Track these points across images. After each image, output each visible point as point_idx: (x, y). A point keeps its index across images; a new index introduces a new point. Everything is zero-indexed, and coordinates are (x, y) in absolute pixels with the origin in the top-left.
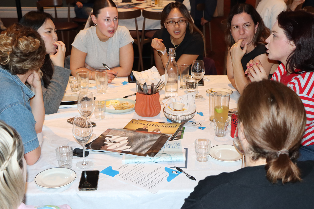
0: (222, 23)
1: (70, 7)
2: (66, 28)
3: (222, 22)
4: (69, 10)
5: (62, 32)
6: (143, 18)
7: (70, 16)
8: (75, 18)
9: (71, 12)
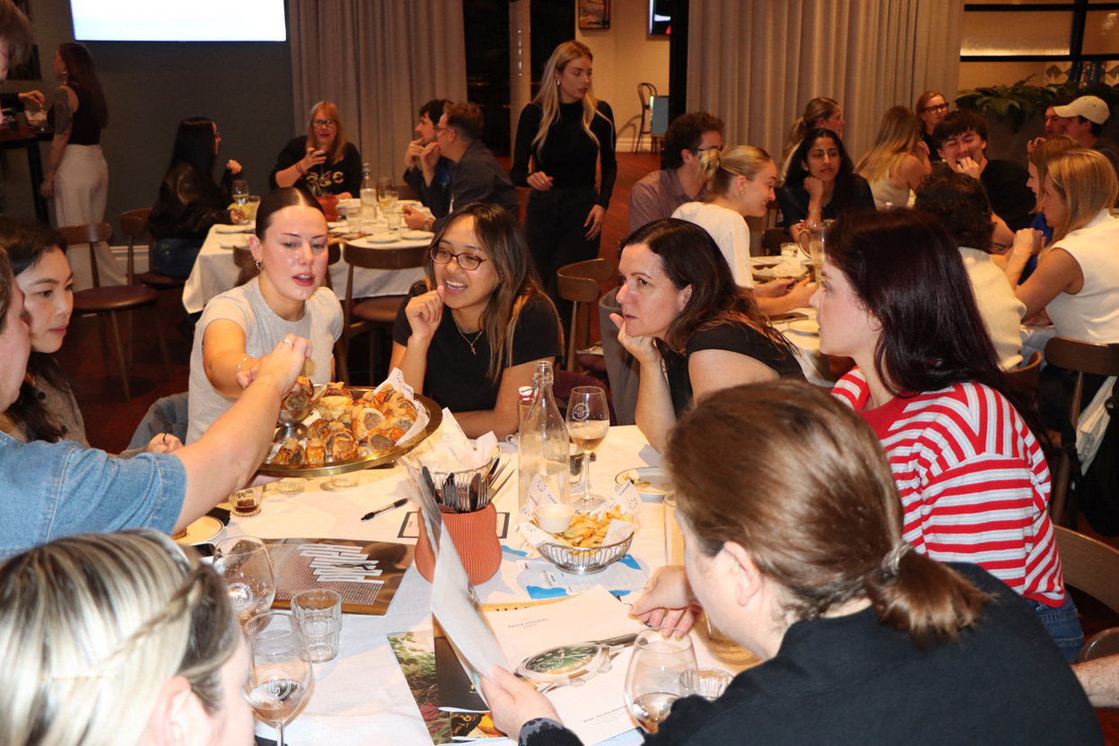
0: (560, 275)
1: (133, 244)
2: (127, 303)
3: (561, 273)
4: (131, 254)
5: (114, 315)
6: (347, 266)
7: (133, 271)
8: (147, 273)
9: (136, 258)
